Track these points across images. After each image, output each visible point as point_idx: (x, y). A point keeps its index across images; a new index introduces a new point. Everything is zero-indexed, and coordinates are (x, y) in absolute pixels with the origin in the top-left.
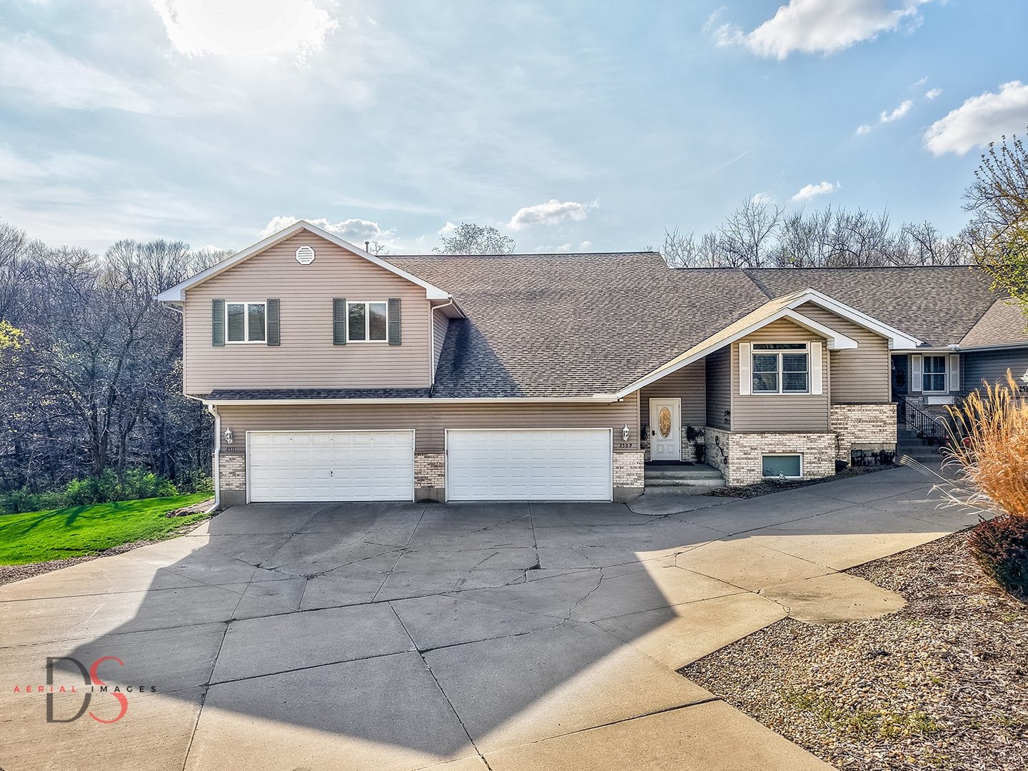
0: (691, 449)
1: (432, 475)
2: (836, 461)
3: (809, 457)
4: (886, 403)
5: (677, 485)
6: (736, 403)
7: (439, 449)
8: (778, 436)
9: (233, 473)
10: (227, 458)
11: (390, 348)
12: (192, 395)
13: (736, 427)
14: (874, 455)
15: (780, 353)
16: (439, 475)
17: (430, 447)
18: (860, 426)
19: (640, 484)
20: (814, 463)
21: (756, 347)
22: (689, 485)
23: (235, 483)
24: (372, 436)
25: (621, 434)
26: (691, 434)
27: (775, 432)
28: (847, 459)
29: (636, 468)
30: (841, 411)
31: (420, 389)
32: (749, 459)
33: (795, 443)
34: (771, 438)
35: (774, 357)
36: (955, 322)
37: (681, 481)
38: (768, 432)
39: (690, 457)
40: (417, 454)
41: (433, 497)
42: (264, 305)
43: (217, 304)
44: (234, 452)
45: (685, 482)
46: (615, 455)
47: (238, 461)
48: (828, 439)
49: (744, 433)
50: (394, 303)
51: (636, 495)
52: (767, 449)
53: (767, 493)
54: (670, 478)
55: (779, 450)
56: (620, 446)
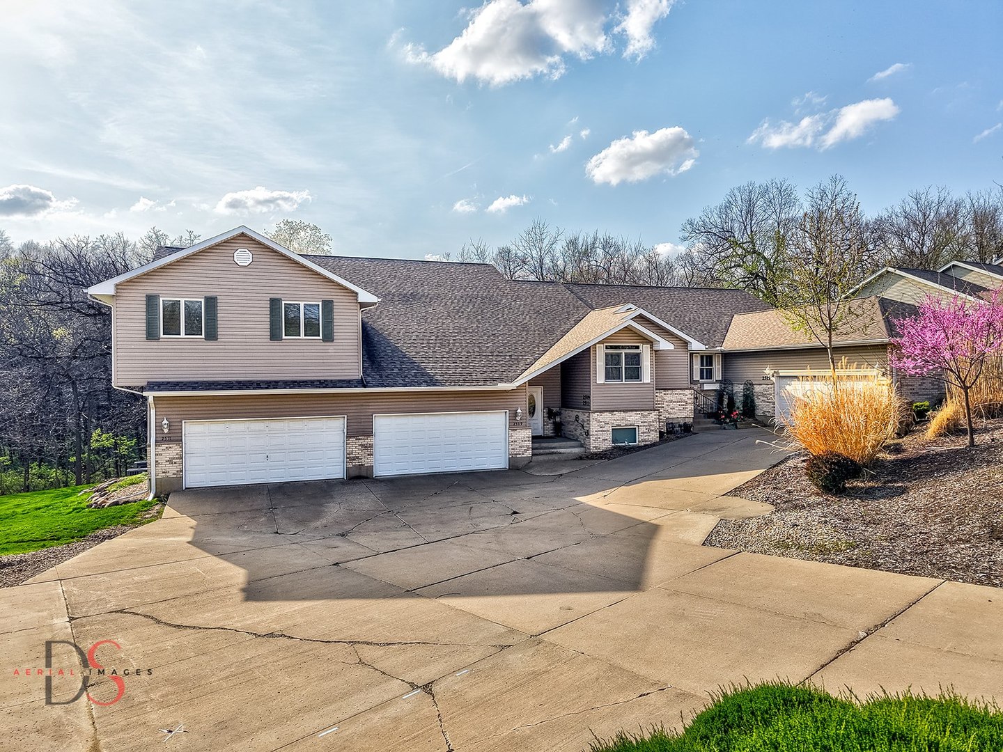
0: (550, 426)
1: (362, 454)
2: (660, 431)
3: (643, 429)
4: (687, 389)
5: (553, 453)
6: (594, 390)
7: (369, 432)
8: (623, 414)
9: (170, 461)
10: (164, 447)
11: (323, 344)
12: (122, 387)
13: (594, 407)
14: (680, 426)
15: (623, 352)
16: (368, 455)
17: (360, 430)
18: (672, 405)
19: (529, 454)
20: (646, 432)
21: (607, 348)
22: (561, 453)
23: (172, 470)
24: (306, 422)
25: (516, 414)
26: (551, 414)
27: (621, 411)
28: (664, 430)
29: (525, 441)
30: (661, 395)
31: (352, 380)
32: (604, 431)
33: (633, 418)
34: (618, 415)
35: (619, 355)
36: (715, 331)
37: (555, 450)
38: (616, 411)
39: (550, 432)
40: (349, 437)
41: (364, 474)
42: (201, 302)
43: (151, 300)
44: (170, 441)
45: (559, 450)
46: (511, 432)
47: (174, 450)
48: (654, 414)
49: (601, 412)
50: (328, 305)
51: (526, 462)
52: (615, 423)
53: (620, 455)
54: (545, 448)
55: (623, 423)
56: (514, 424)
